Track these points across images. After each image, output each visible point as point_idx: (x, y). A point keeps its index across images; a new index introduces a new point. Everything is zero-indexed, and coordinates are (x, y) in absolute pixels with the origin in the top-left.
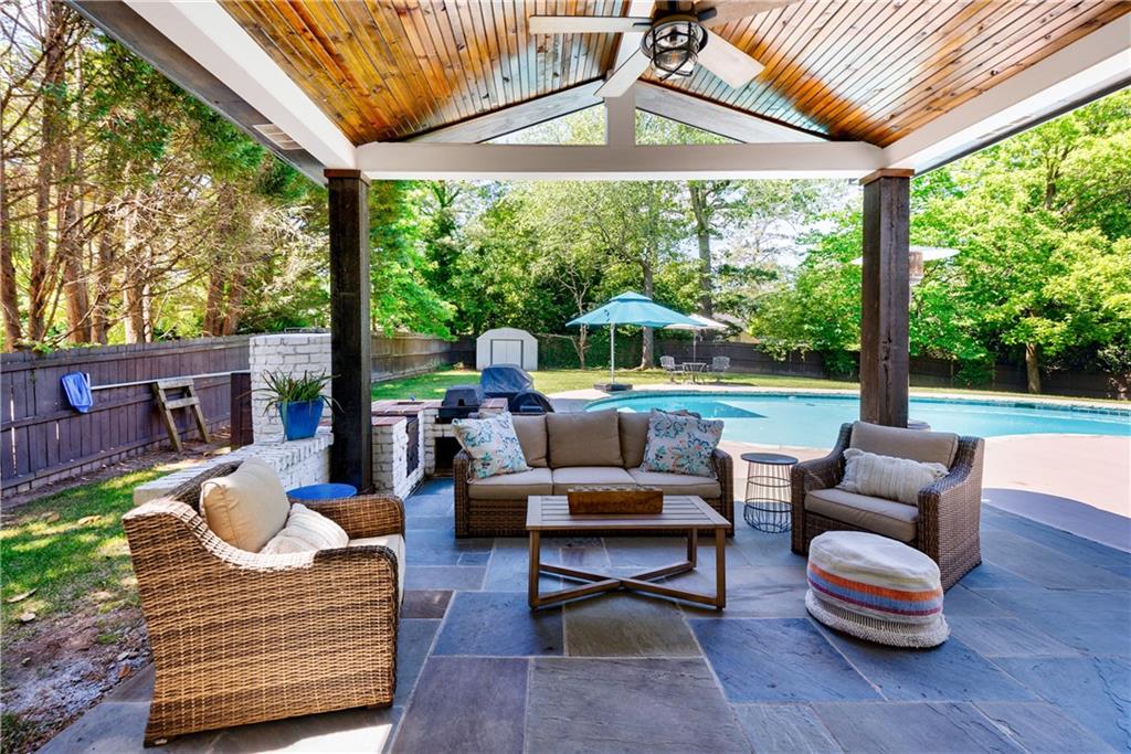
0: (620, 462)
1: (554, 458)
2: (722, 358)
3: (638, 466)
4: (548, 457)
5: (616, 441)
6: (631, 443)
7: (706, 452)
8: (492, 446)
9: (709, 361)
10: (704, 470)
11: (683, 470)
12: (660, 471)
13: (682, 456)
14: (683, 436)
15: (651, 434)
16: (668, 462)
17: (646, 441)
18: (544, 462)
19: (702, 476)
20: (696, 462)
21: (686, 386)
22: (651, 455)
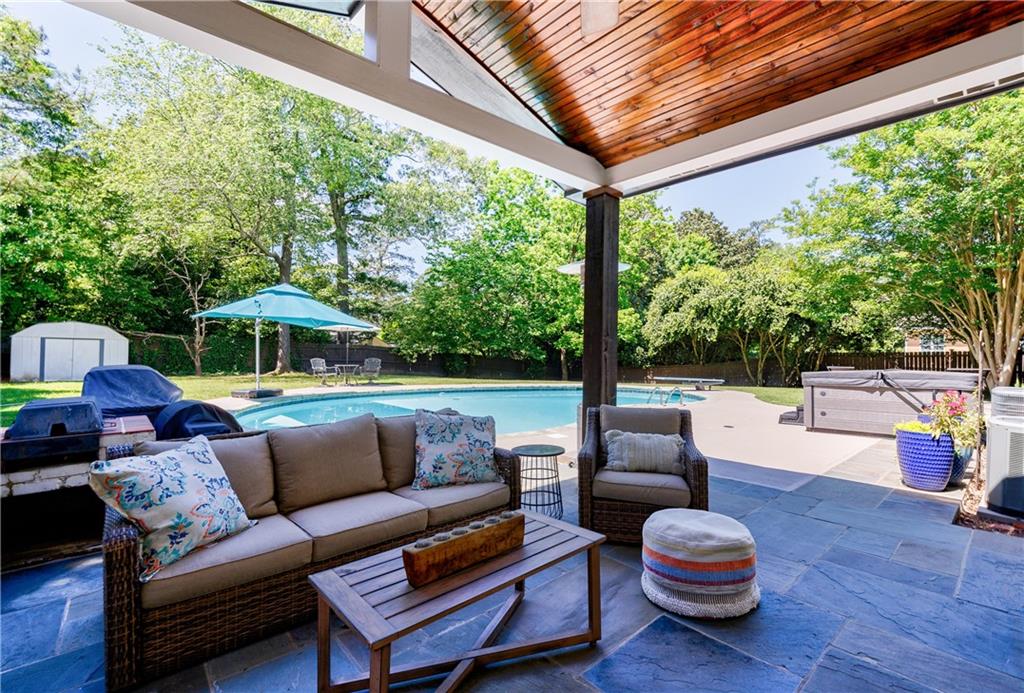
0: (383, 483)
1: (289, 498)
2: (374, 359)
3: (410, 484)
4: (277, 497)
5: (376, 456)
6: (397, 456)
7: (489, 454)
8: (189, 499)
9: (361, 363)
10: (490, 474)
11: (466, 478)
12: (439, 485)
13: (463, 463)
14: (461, 439)
15: (422, 441)
16: (449, 472)
17: (415, 451)
18: (272, 506)
19: (488, 481)
20: (481, 466)
21: (339, 388)
22: (425, 467)
